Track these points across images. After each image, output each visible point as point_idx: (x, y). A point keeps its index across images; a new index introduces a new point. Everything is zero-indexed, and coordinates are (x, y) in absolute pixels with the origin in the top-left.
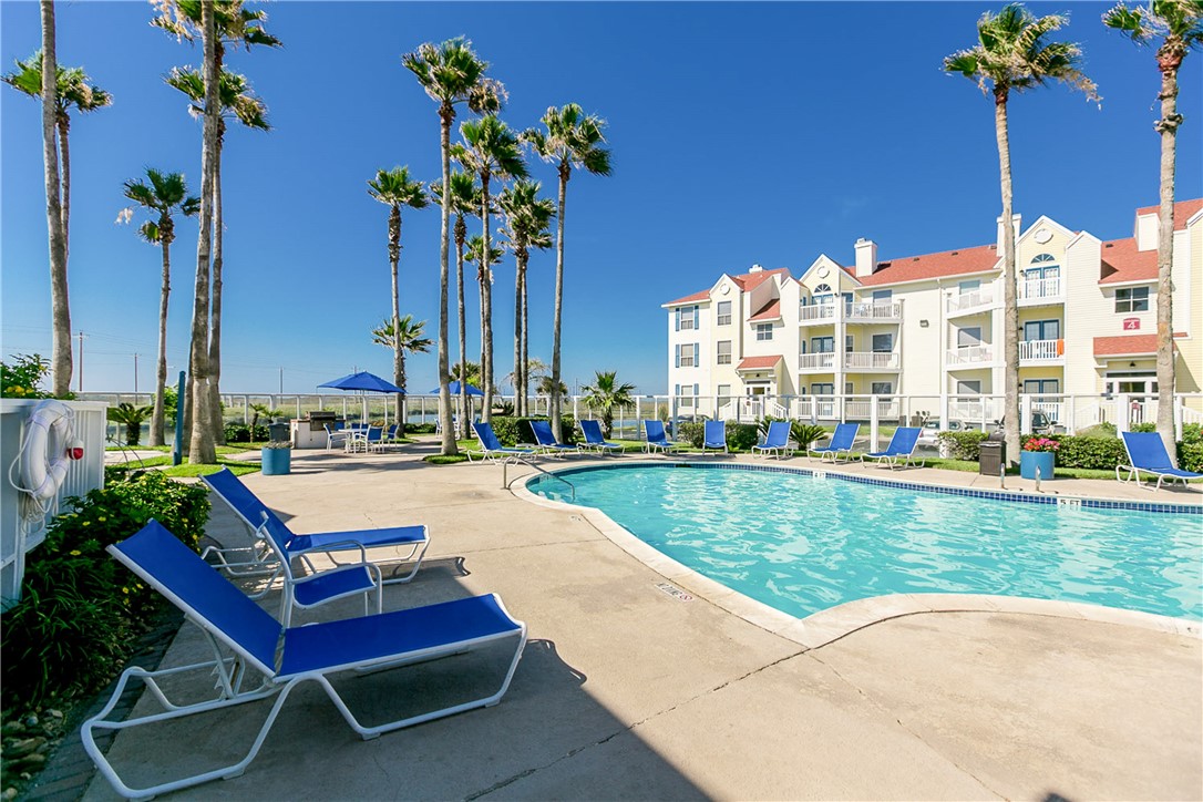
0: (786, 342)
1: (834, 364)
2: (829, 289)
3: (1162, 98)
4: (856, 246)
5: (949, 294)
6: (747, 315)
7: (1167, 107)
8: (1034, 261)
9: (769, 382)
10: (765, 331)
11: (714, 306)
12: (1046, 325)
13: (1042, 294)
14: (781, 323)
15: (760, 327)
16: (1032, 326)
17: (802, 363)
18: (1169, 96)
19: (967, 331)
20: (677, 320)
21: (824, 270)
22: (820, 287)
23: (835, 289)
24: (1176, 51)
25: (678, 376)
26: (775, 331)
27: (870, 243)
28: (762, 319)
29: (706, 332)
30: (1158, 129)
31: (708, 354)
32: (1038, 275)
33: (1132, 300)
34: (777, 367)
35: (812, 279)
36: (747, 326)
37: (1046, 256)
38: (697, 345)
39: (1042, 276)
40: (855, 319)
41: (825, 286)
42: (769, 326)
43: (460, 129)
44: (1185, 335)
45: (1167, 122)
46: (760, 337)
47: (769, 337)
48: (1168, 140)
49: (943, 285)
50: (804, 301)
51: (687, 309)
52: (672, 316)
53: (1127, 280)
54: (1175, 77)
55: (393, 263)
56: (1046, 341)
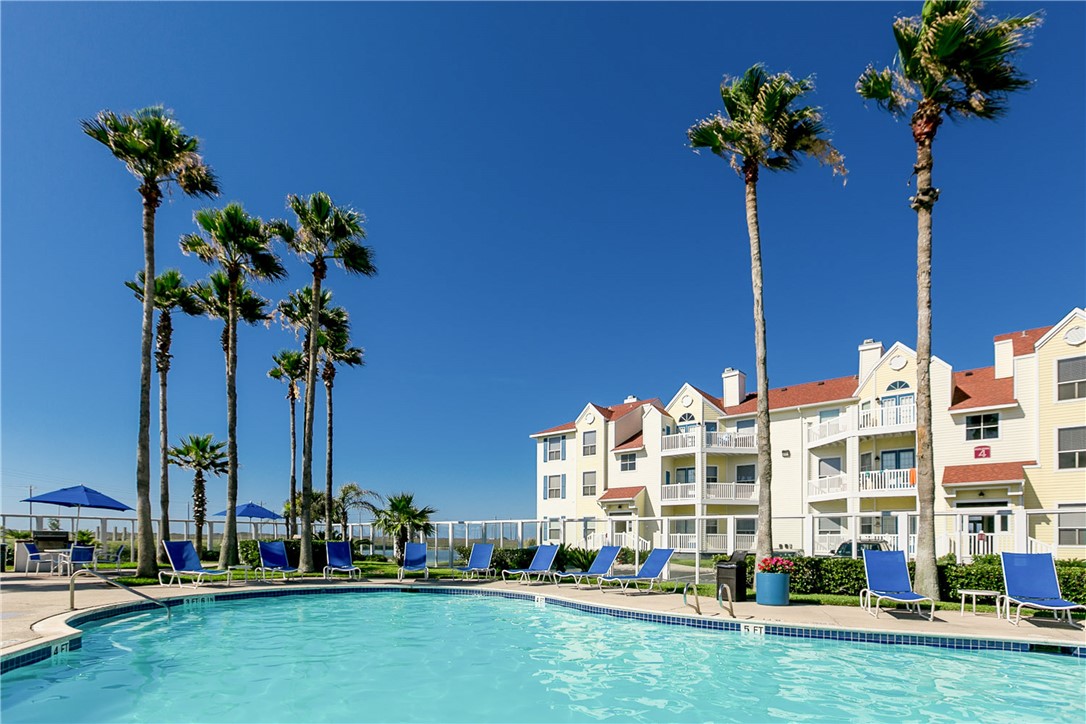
0: (648, 473)
1: (696, 494)
2: (693, 418)
3: (917, 171)
4: (723, 376)
5: (810, 424)
6: (612, 444)
7: (922, 179)
8: (889, 388)
9: (630, 514)
10: (628, 461)
11: (579, 436)
12: (902, 454)
13: (897, 420)
14: (644, 453)
15: (624, 457)
16: (889, 455)
17: (665, 494)
18: (923, 168)
19: (828, 461)
20: (545, 451)
21: (688, 400)
22: (684, 416)
23: (698, 418)
24: (928, 116)
25: (546, 508)
26: (638, 461)
27: (737, 372)
28: (627, 449)
29: (573, 463)
30: (913, 205)
31: (574, 486)
32: (894, 402)
33: (982, 427)
34: (639, 498)
35: (676, 409)
36: (611, 456)
37: (901, 383)
38: (564, 476)
39: (898, 403)
40: (716, 448)
41: (689, 415)
42: (633, 456)
43: (194, 219)
44: (1034, 463)
45: (921, 197)
46: (624, 468)
47: (633, 467)
48: (923, 218)
49: (804, 413)
50: (667, 431)
51: (554, 439)
52: (540, 447)
53: (976, 406)
54: (930, 146)
55: (160, 373)
56: (901, 470)
